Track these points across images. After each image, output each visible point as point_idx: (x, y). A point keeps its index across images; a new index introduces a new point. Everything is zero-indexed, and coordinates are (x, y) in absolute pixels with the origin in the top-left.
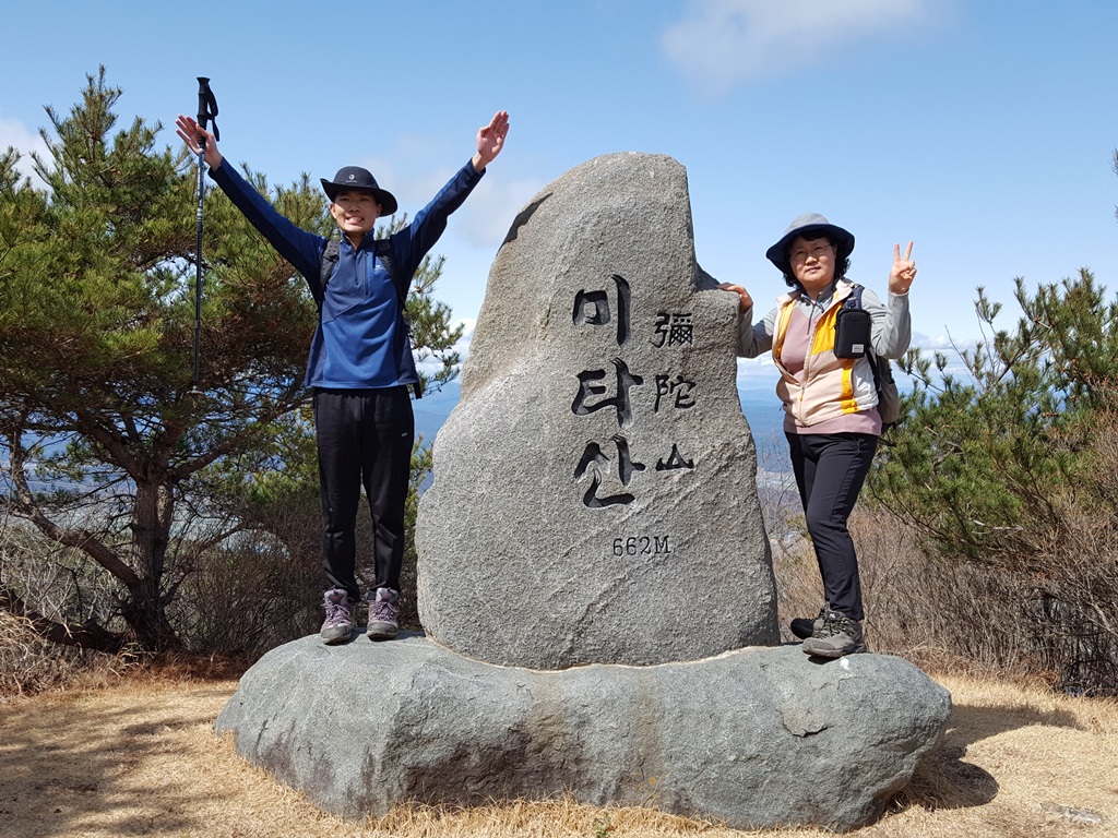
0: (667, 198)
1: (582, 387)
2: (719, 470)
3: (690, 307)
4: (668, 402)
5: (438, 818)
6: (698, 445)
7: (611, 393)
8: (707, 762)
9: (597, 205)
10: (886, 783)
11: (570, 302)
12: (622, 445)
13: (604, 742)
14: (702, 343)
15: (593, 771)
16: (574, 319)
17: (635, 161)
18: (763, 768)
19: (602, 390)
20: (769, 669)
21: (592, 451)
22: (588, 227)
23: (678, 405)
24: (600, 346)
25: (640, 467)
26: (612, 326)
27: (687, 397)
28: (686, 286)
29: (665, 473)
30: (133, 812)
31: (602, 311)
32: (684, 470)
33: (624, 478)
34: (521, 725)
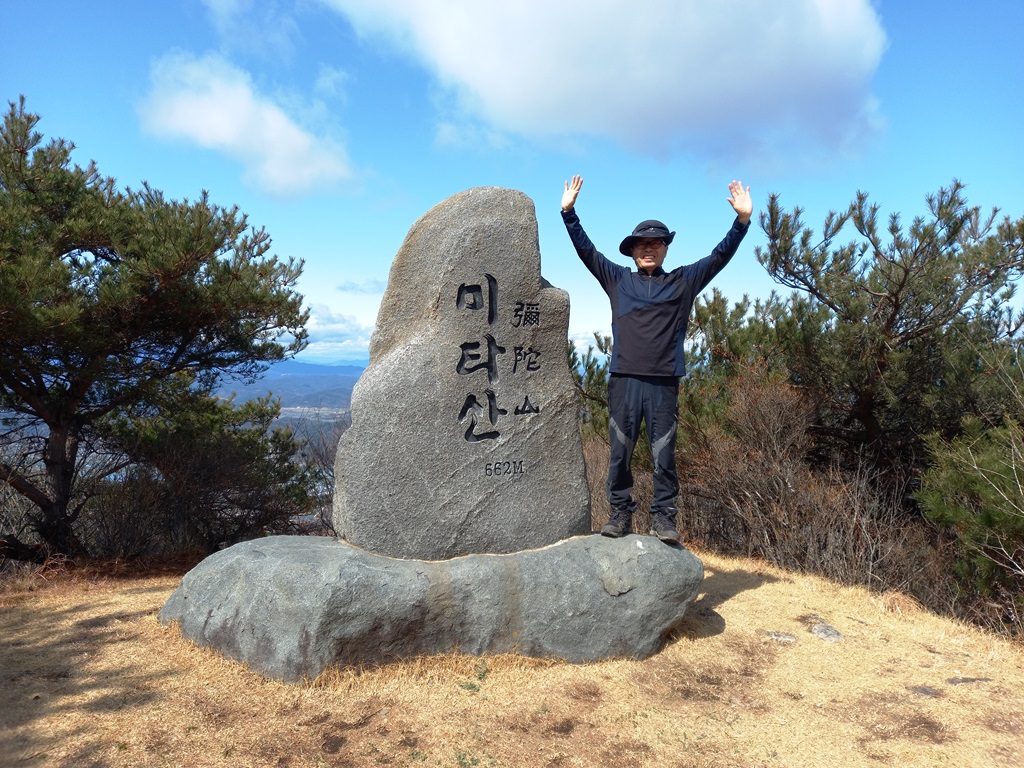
0: (522, 220)
1: (463, 355)
2: (556, 414)
3: (538, 299)
4: (522, 366)
5: (359, 674)
6: (542, 397)
7: (484, 359)
8: (554, 618)
9: (473, 223)
10: (667, 624)
11: (454, 293)
12: (491, 396)
13: (482, 609)
14: (545, 325)
15: (473, 630)
16: (457, 304)
17: (499, 193)
18: (591, 619)
19: (477, 357)
20: (591, 551)
21: (471, 401)
22: (468, 238)
23: (528, 369)
24: (476, 325)
25: (504, 412)
26: (485, 311)
27: (534, 363)
28: (535, 285)
29: (520, 416)
30: (105, 692)
31: (477, 300)
32: (533, 415)
33: (492, 419)
34: (422, 601)
